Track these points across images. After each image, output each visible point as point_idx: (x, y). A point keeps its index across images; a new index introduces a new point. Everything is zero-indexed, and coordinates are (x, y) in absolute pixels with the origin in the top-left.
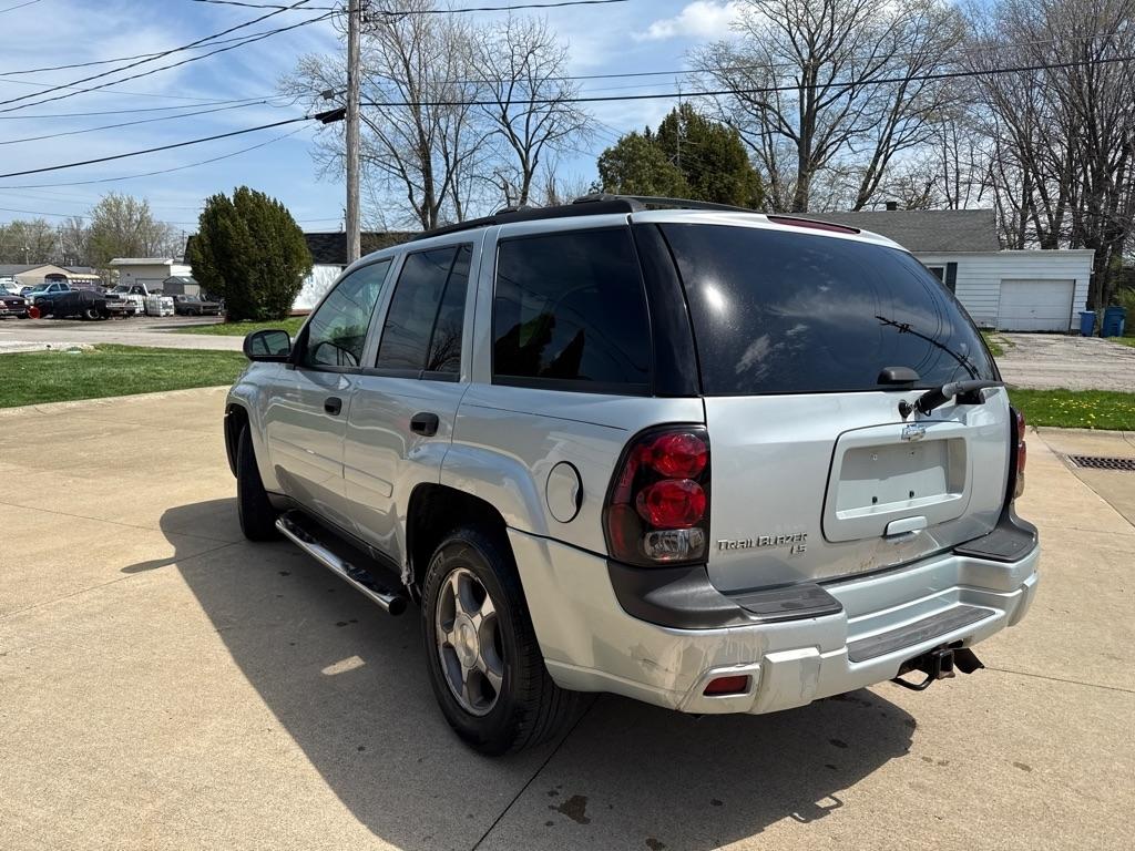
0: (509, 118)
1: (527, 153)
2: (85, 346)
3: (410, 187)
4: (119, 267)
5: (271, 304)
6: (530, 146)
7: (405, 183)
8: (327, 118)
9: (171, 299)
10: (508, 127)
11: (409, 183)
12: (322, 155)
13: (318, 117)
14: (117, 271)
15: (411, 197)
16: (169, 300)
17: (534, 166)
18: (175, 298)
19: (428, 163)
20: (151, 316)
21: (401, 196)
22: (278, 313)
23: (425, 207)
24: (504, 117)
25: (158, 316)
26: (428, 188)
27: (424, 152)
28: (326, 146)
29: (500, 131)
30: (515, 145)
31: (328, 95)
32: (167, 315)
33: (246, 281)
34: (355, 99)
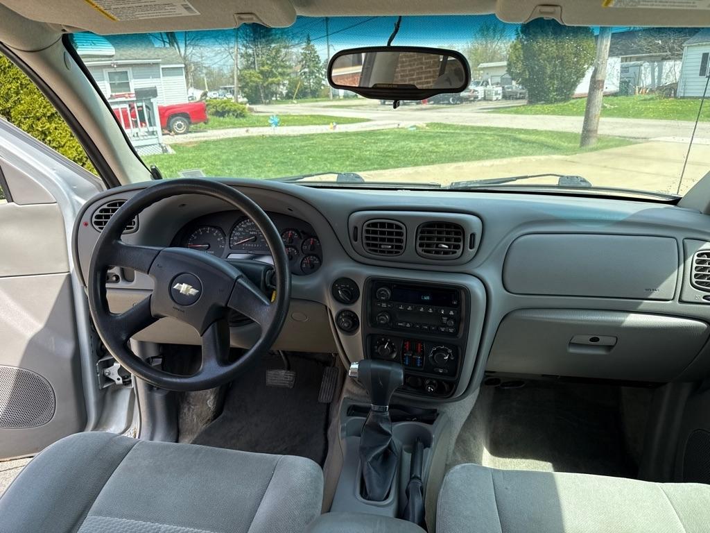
2: (421, 124)
4: (483, 69)
5: (559, 90)
9: (501, 88)
14: (482, 72)
16: (500, 90)
18: (503, 87)
20: (487, 100)
22: (563, 97)
25: (491, 100)
32: (497, 100)
33: (544, 73)
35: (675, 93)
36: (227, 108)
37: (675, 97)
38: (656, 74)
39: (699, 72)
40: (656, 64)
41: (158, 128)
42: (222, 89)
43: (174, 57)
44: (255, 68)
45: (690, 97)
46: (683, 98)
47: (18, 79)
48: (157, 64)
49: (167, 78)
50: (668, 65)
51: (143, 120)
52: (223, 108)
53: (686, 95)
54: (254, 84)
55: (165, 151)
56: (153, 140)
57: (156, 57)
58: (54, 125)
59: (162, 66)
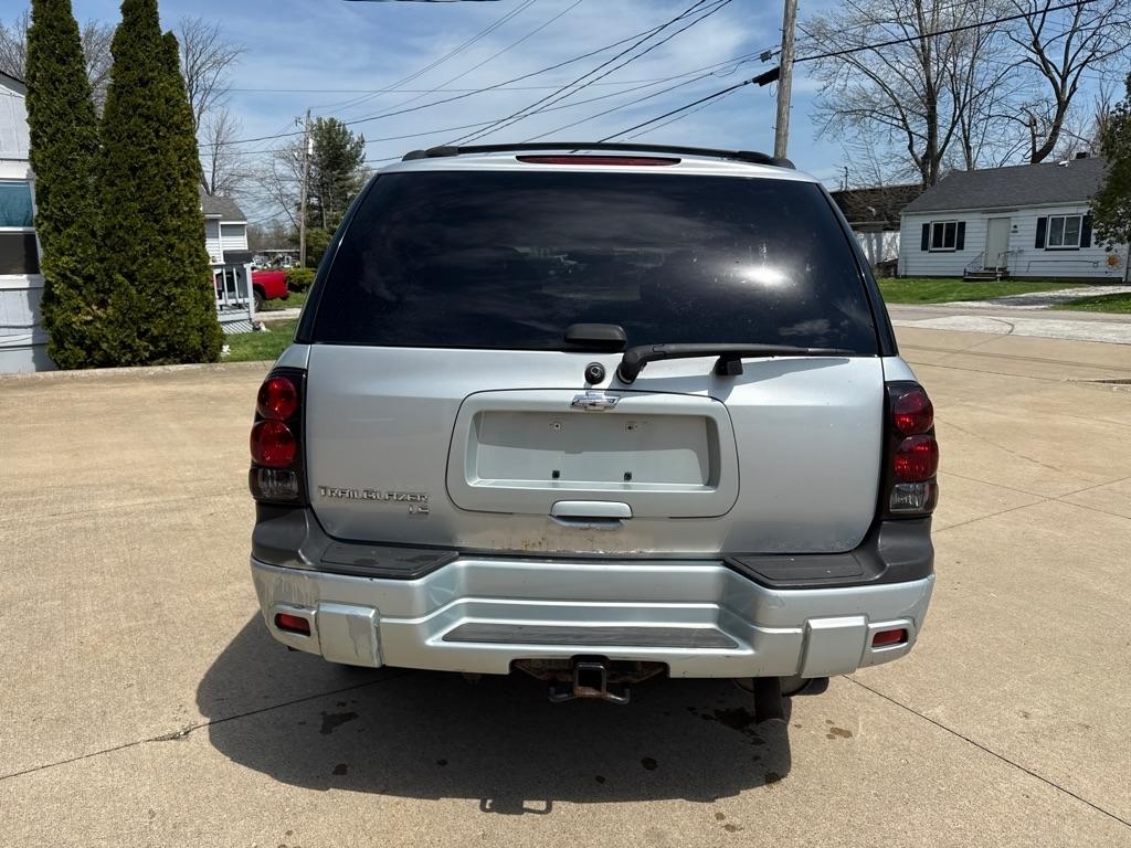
0: (1042, 44)
1: (1064, 80)
3: (911, 139)
6: (1069, 72)
7: (906, 134)
8: (763, 80)
10: (1040, 52)
11: (910, 133)
12: (821, 116)
13: (755, 80)
15: (910, 147)
17: (1071, 94)
19: (934, 109)
21: (901, 148)
23: (926, 157)
24: (1036, 43)
26: (932, 135)
27: (931, 97)
28: (827, 106)
29: (1029, 60)
30: (1048, 73)
31: (765, 57)
34: (788, 57)
35: (896, 272)
36: (305, 281)
37: (896, 276)
38: (875, 248)
39: (920, 246)
40: (873, 235)
41: (251, 300)
42: (260, 254)
43: (231, 210)
44: (322, 226)
45: (914, 277)
46: (905, 277)
47: (148, 240)
48: (216, 220)
49: (226, 238)
50: (888, 236)
51: (231, 288)
52: (300, 280)
53: (908, 274)
54: (321, 249)
55: (257, 329)
56: (242, 315)
57: (215, 211)
58: (180, 290)
59: (221, 223)
